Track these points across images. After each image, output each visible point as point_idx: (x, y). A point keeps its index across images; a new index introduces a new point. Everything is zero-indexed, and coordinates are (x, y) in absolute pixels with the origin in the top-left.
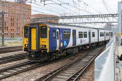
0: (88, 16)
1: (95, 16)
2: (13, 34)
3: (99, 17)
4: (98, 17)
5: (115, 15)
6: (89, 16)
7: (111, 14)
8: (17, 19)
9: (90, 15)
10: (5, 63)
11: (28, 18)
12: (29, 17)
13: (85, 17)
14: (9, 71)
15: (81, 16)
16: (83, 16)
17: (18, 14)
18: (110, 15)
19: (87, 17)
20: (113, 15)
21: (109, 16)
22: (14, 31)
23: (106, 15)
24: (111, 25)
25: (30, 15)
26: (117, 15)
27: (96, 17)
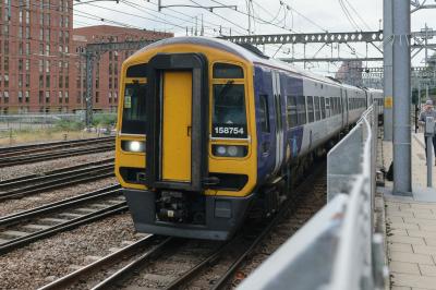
0: (282, 39)
1: (306, 38)
2: (6, 99)
3: (322, 41)
4: (316, 41)
5: (374, 37)
6: (288, 39)
7: (362, 33)
8: (21, 45)
9: (291, 36)
10: (20, 198)
11: (61, 39)
12: (67, 35)
13: (272, 42)
14: (43, 220)
15: (261, 37)
16: (266, 36)
17: (23, 26)
18: (357, 34)
19: (278, 42)
20: (367, 37)
21: (353, 37)
22: (9, 88)
23: (343, 34)
24: (361, 70)
25: (70, 30)
26: (381, 36)
27: (310, 41)
